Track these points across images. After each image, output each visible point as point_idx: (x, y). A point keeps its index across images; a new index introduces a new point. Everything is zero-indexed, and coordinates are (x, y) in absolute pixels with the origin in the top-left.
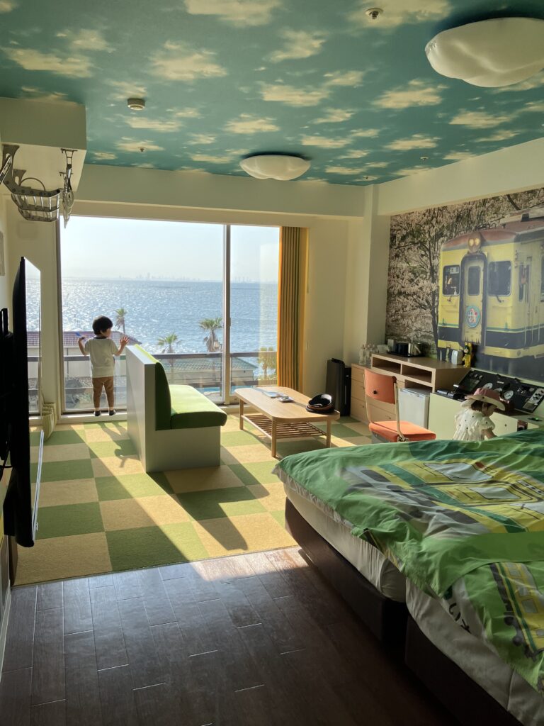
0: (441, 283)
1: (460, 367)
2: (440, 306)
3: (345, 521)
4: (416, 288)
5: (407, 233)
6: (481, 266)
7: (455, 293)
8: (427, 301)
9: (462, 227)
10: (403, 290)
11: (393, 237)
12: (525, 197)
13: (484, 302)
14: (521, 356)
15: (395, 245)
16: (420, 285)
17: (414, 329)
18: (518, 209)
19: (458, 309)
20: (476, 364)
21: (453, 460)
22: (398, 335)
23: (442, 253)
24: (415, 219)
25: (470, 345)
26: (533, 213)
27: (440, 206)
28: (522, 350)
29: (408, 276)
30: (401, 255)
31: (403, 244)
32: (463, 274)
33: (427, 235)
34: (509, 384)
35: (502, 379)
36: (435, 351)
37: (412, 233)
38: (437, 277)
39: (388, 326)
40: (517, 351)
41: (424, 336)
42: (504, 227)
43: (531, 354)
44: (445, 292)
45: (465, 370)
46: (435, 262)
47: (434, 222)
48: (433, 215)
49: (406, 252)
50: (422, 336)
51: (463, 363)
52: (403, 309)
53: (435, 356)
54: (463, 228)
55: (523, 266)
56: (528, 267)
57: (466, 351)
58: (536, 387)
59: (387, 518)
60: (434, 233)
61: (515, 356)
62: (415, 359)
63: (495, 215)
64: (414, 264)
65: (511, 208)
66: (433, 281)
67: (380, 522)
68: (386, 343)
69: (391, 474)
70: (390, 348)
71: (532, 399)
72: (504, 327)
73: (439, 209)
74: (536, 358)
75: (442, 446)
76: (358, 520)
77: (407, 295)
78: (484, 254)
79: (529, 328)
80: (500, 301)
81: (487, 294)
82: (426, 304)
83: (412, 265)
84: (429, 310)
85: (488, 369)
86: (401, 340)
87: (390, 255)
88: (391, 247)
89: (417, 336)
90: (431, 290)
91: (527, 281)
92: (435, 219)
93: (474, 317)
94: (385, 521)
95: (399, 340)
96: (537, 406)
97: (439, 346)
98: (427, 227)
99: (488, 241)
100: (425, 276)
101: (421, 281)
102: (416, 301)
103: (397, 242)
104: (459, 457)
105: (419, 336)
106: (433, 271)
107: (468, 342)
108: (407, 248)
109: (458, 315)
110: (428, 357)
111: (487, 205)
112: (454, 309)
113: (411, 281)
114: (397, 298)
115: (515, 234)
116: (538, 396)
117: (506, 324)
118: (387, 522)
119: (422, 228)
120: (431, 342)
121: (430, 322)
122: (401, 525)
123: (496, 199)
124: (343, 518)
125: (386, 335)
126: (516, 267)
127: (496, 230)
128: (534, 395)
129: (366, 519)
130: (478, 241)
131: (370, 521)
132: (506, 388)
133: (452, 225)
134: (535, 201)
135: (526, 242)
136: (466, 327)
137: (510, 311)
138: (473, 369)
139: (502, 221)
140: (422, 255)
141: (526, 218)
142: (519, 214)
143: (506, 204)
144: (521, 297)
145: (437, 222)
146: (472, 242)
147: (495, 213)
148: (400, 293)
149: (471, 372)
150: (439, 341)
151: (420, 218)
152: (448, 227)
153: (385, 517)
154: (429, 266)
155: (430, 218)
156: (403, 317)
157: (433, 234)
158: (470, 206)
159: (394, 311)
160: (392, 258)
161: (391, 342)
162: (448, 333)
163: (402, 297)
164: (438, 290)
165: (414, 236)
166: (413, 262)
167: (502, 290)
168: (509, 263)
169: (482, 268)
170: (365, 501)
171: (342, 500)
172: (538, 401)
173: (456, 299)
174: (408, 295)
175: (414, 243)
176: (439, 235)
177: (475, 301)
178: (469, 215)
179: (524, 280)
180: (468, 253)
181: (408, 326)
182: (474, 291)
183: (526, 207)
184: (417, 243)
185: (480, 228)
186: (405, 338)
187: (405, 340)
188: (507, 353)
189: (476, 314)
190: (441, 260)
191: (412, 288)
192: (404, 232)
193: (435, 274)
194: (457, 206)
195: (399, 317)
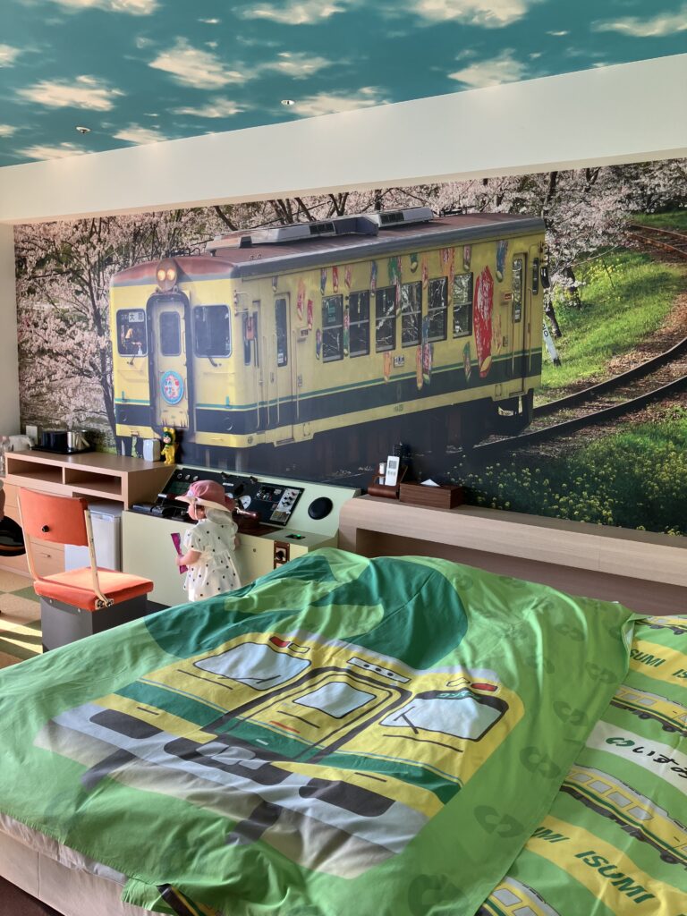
0: (113, 337)
1: (159, 465)
2: (115, 372)
3: (97, 866)
4: (70, 344)
5: (47, 255)
6: (181, 312)
7: (140, 352)
8: (92, 364)
9: (143, 251)
10: (46, 346)
11: (21, 261)
12: (244, 212)
13: (190, 365)
14: (254, 444)
15: (26, 273)
16: (78, 339)
17: (72, 408)
18: (234, 229)
19: (146, 377)
20: (183, 459)
21: (233, 642)
22: (45, 419)
23: (112, 290)
24: (61, 234)
25: (172, 431)
26: (257, 236)
27: (104, 216)
28: (254, 435)
29: (53, 324)
30: (38, 290)
31: (40, 272)
32: (150, 323)
33: (83, 260)
34: (242, 486)
35: (230, 478)
36: (113, 442)
37: (55, 256)
38: (107, 326)
39: (24, 405)
40: (245, 437)
41: (92, 420)
42: (214, 255)
43: (268, 441)
44: (122, 351)
45: (168, 469)
46: (101, 303)
47: (94, 239)
48: (92, 229)
49: (47, 287)
50: (87, 419)
51: (163, 458)
52: (49, 377)
53: (113, 450)
54: (146, 252)
55: (247, 313)
56: (255, 315)
57: (166, 440)
58: (283, 488)
59: (208, 844)
60: (96, 259)
61: (246, 445)
62: (80, 457)
63: (198, 236)
64: (62, 306)
65: (223, 228)
66: (101, 333)
67: (192, 856)
68: (23, 432)
69: (153, 708)
70: (33, 440)
71: (280, 505)
72: (225, 403)
73: (101, 220)
74: (276, 445)
75: (202, 616)
76: (132, 861)
77: (55, 355)
78: (184, 295)
79: (262, 403)
80: (215, 365)
81: (194, 355)
82: (91, 369)
83: (61, 307)
84: (96, 379)
85: (204, 466)
86: (50, 426)
87: (17, 289)
88: (18, 276)
89: (78, 420)
90: (98, 346)
91: (256, 336)
92: (95, 236)
93: (174, 389)
94: (207, 852)
95: (46, 427)
96: (290, 515)
97: (118, 434)
98: (82, 248)
99: (189, 274)
100: (84, 325)
101: (79, 332)
102: (72, 365)
103: (29, 270)
104: (236, 633)
105: (83, 418)
106: (99, 317)
107: (169, 427)
108: (48, 279)
109: (147, 385)
110: (101, 451)
111: (184, 219)
112: (139, 377)
113: (61, 332)
114: (38, 359)
115: (232, 266)
116: (288, 501)
117: (228, 399)
118: (212, 855)
119: (73, 249)
120: (104, 428)
121: (101, 396)
122: (250, 858)
123: (198, 211)
124: (89, 860)
125: (22, 419)
126: (236, 315)
127: (202, 258)
128: (282, 500)
129: (154, 857)
130: (172, 274)
131: (167, 859)
132: (239, 492)
133: (127, 246)
134: (259, 218)
135: (250, 278)
136: (162, 404)
137: (232, 379)
138: (181, 467)
139: (210, 246)
140: (78, 292)
141: (246, 244)
142: (235, 236)
143: (214, 220)
144: (247, 359)
145: (99, 240)
146: (162, 274)
147: (198, 233)
148: (42, 352)
149: (178, 471)
150: (118, 426)
151: (69, 232)
152: (119, 249)
153: (201, 842)
154: (91, 310)
155: (86, 234)
156: (50, 389)
157: (94, 260)
158: (155, 218)
159: (33, 381)
160: (23, 295)
161: (32, 430)
162: (131, 414)
163: (46, 357)
164: (110, 347)
165: (60, 261)
166: (61, 301)
167: (218, 347)
168: (224, 309)
169: (182, 314)
170: (142, 809)
171: (78, 818)
172: (290, 507)
173: (142, 361)
174: (58, 354)
175: (61, 272)
176: (105, 261)
177: (175, 365)
178: (154, 233)
179: (250, 335)
180: (157, 291)
181: (61, 404)
182: (171, 349)
183: (246, 227)
184: (67, 273)
185: (174, 254)
186: (57, 422)
187: (58, 426)
188: (232, 441)
189: (177, 384)
190: (112, 300)
191: (64, 344)
192: (42, 254)
193: (103, 323)
194: (133, 218)
195: (44, 390)
